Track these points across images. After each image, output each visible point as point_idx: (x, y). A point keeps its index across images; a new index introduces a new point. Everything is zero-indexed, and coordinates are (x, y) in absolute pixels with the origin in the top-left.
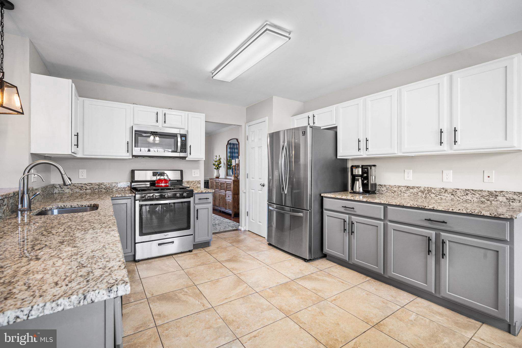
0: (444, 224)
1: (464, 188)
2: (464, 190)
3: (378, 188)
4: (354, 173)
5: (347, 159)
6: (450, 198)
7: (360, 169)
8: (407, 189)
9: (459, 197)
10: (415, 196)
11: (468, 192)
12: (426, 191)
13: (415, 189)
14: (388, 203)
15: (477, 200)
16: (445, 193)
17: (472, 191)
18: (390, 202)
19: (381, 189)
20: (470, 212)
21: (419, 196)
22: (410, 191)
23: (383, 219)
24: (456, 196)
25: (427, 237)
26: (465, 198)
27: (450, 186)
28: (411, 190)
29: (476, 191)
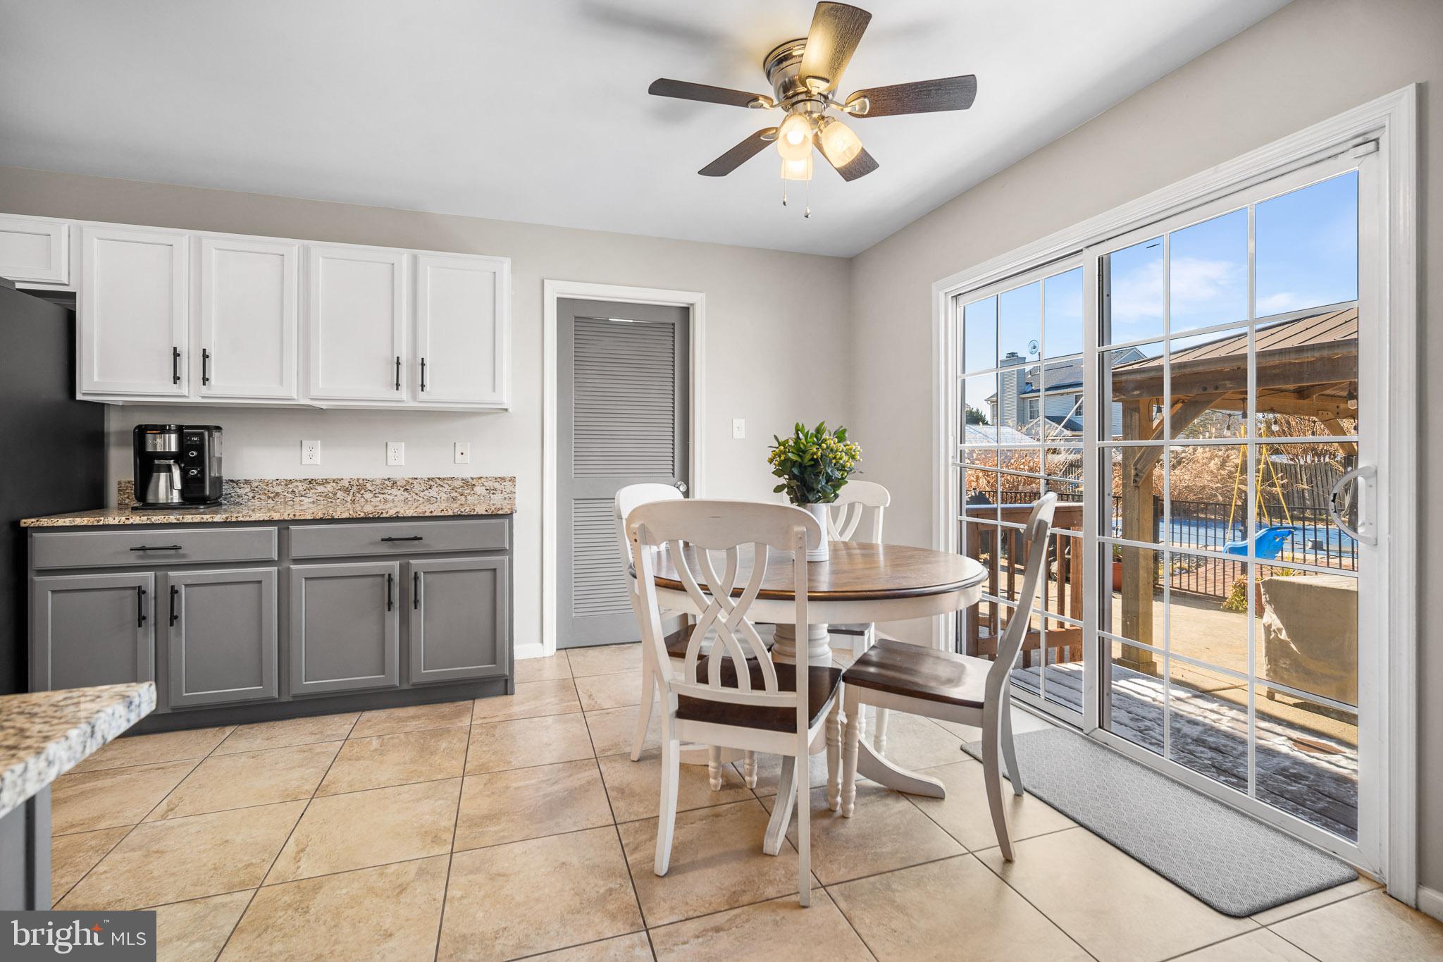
0: (416, 542)
1: (425, 476)
2: (426, 479)
3: (226, 489)
4: (150, 449)
5: (103, 404)
6: (402, 498)
7: (173, 437)
8: (308, 486)
9: (417, 494)
10: (330, 500)
11: (432, 483)
12: (355, 488)
13: (328, 486)
14: (293, 518)
15: (446, 496)
16: (392, 487)
17: (438, 480)
18: (297, 514)
19: (236, 492)
20: (459, 513)
21: (338, 501)
22: (317, 491)
23: (276, 559)
24: (411, 493)
25: (383, 576)
26: (428, 494)
27: (401, 475)
28: (320, 488)
29: (444, 479)
